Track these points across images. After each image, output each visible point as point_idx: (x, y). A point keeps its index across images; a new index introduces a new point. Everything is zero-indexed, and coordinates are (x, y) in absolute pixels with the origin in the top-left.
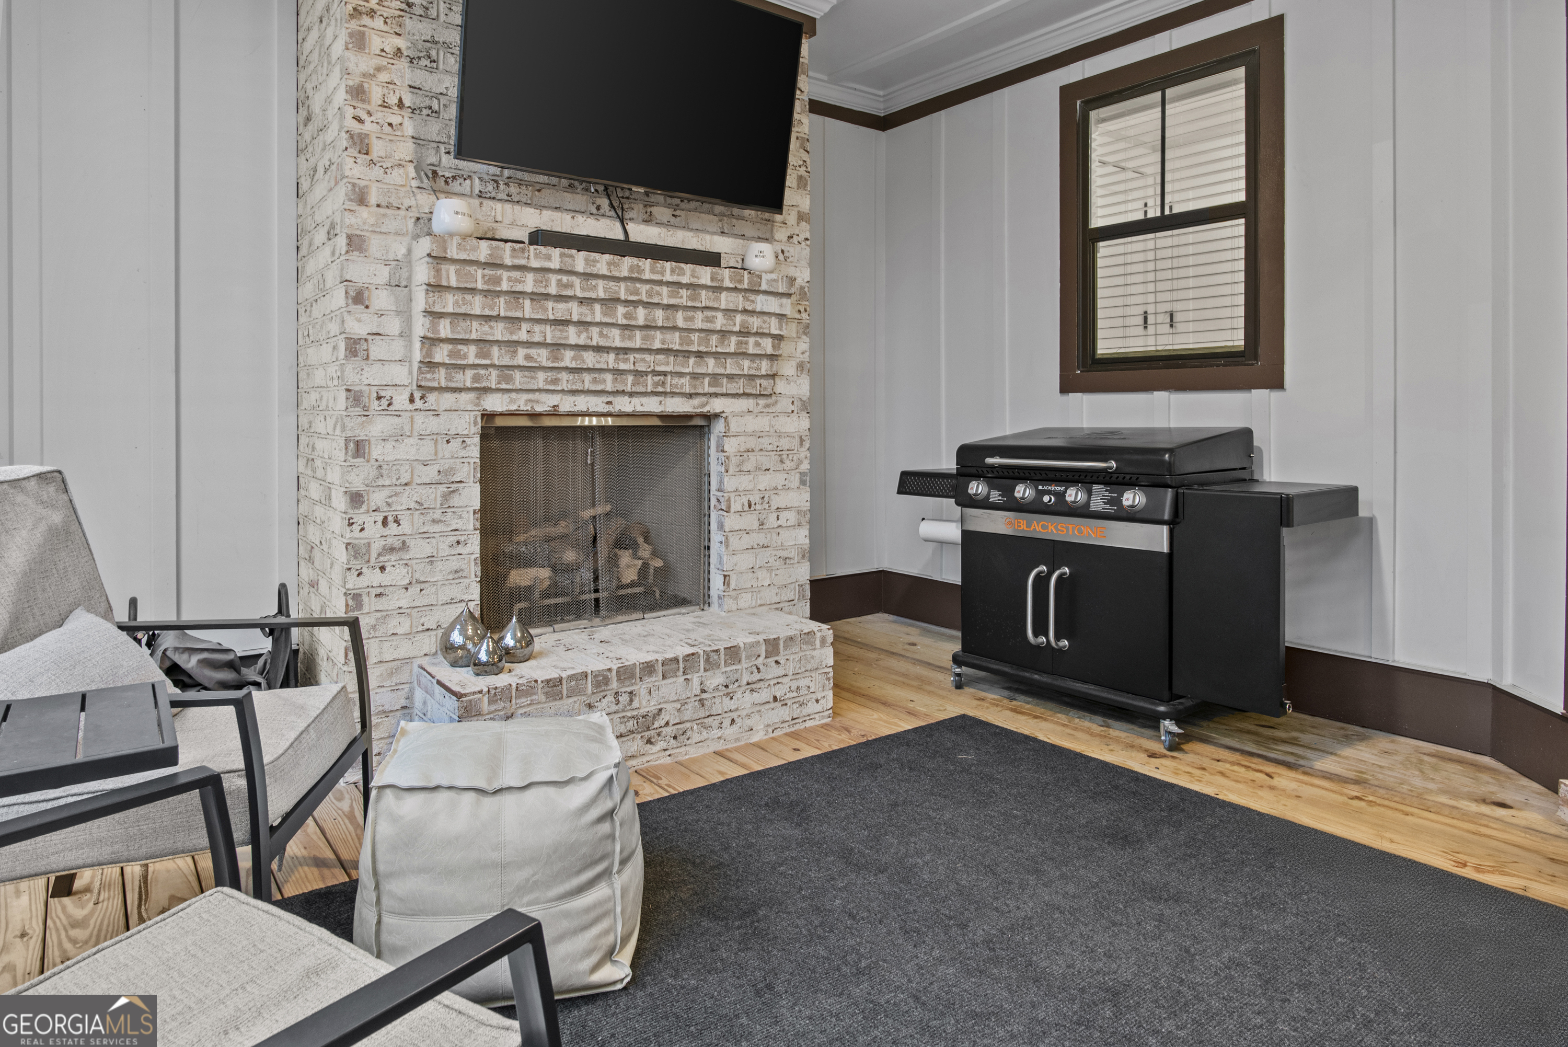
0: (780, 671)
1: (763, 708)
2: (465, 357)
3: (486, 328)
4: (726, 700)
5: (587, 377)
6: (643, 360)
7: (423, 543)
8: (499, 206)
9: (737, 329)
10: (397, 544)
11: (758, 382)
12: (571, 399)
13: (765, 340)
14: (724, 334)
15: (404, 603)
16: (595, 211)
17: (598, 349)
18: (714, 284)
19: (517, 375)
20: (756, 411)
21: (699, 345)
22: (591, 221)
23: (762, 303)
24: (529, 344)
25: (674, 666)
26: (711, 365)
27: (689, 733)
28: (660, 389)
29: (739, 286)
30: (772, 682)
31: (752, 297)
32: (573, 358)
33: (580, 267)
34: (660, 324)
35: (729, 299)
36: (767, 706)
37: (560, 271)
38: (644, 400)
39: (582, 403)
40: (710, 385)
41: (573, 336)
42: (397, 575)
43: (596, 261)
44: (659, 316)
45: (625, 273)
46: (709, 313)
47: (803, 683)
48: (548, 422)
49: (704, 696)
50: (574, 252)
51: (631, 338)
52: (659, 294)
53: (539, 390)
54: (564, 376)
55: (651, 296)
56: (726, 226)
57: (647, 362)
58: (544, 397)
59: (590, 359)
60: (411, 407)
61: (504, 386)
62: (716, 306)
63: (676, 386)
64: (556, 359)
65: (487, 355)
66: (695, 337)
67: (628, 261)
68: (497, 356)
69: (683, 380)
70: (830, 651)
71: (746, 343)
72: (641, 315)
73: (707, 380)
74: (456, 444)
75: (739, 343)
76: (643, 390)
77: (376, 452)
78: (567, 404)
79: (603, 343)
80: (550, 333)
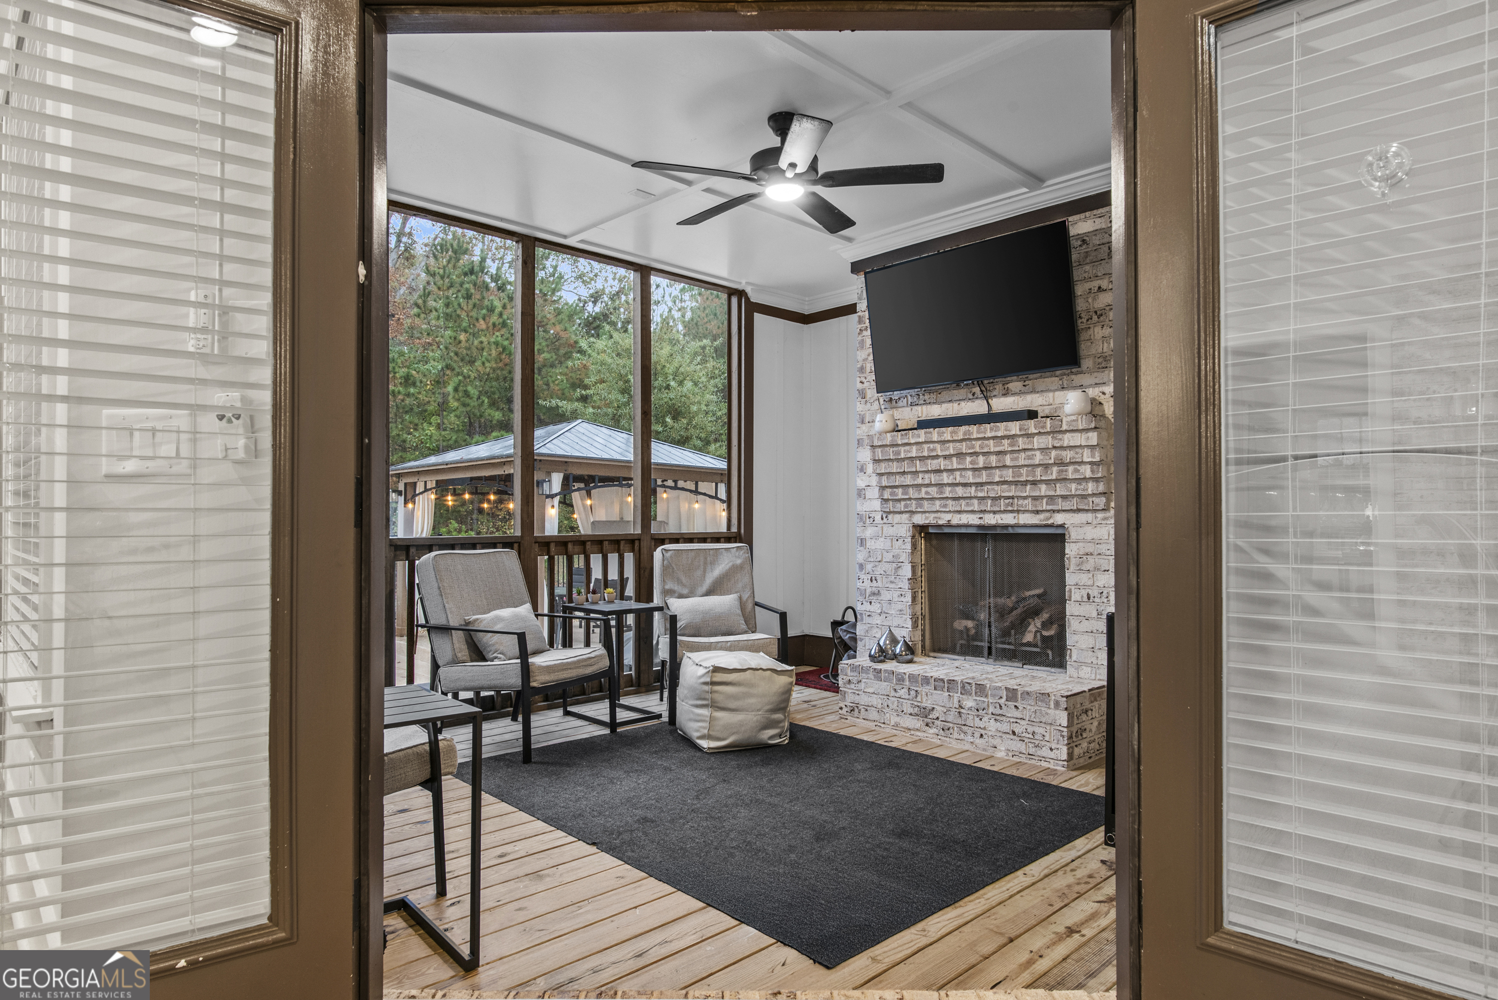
0: (1017, 714)
1: (1004, 736)
2: (897, 495)
3: (903, 479)
4: (977, 719)
5: (963, 502)
6: (993, 489)
7: (887, 592)
8: (919, 408)
9: (1052, 461)
10: (876, 592)
11: (1091, 500)
12: (958, 516)
13: (1083, 466)
14: (1046, 467)
15: (879, 622)
16: (971, 397)
17: (965, 485)
18: (1023, 433)
19: (926, 503)
20: (1095, 522)
21: (1027, 476)
22: (970, 404)
23: (1068, 439)
24: (928, 485)
25: (941, 684)
26: (1043, 490)
27: (951, 730)
28: (1010, 508)
29: (1042, 431)
30: (1012, 720)
31: (1060, 436)
32: (950, 492)
33: (935, 437)
34: (994, 465)
35: (1040, 441)
36: (1008, 736)
37: (926, 442)
38: (1004, 516)
39: (965, 519)
40: (1047, 504)
41: (946, 478)
42: (875, 608)
43: (943, 433)
44: (993, 460)
45: (961, 437)
46: (1030, 453)
47: (1040, 730)
48: (947, 530)
49: (962, 711)
50: (932, 430)
51: (979, 476)
52: (988, 446)
53: (937, 512)
54: (950, 502)
55: (982, 448)
56: (1065, 382)
57: (998, 490)
58: (943, 515)
59: (960, 491)
60: (882, 522)
61: (919, 510)
62: (1030, 447)
63: (1022, 506)
64: (941, 493)
65: (906, 494)
66: (1024, 471)
67: (963, 429)
68: (912, 493)
69: (1026, 501)
70: (1065, 715)
71: (1066, 471)
72: (981, 461)
73: (1045, 500)
74: (900, 541)
75: (1060, 472)
76: (998, 509)
77: (870, 544)
78: (956, 520)
79: (963, 481)
80: (934, 478)
